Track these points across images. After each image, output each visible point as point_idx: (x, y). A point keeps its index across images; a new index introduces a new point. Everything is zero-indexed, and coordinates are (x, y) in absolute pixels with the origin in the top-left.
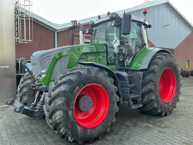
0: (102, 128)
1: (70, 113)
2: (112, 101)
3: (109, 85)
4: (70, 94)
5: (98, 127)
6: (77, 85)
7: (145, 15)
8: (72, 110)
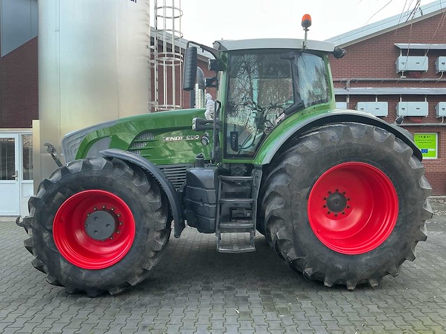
0: (114, 274)
1: (46, 235)
2: (142, 227)
3: (135, 194)
4: (44, 203)
5: (106, 271)
6: (59, 190)
7: (307, 30)
8: (50, 231)
